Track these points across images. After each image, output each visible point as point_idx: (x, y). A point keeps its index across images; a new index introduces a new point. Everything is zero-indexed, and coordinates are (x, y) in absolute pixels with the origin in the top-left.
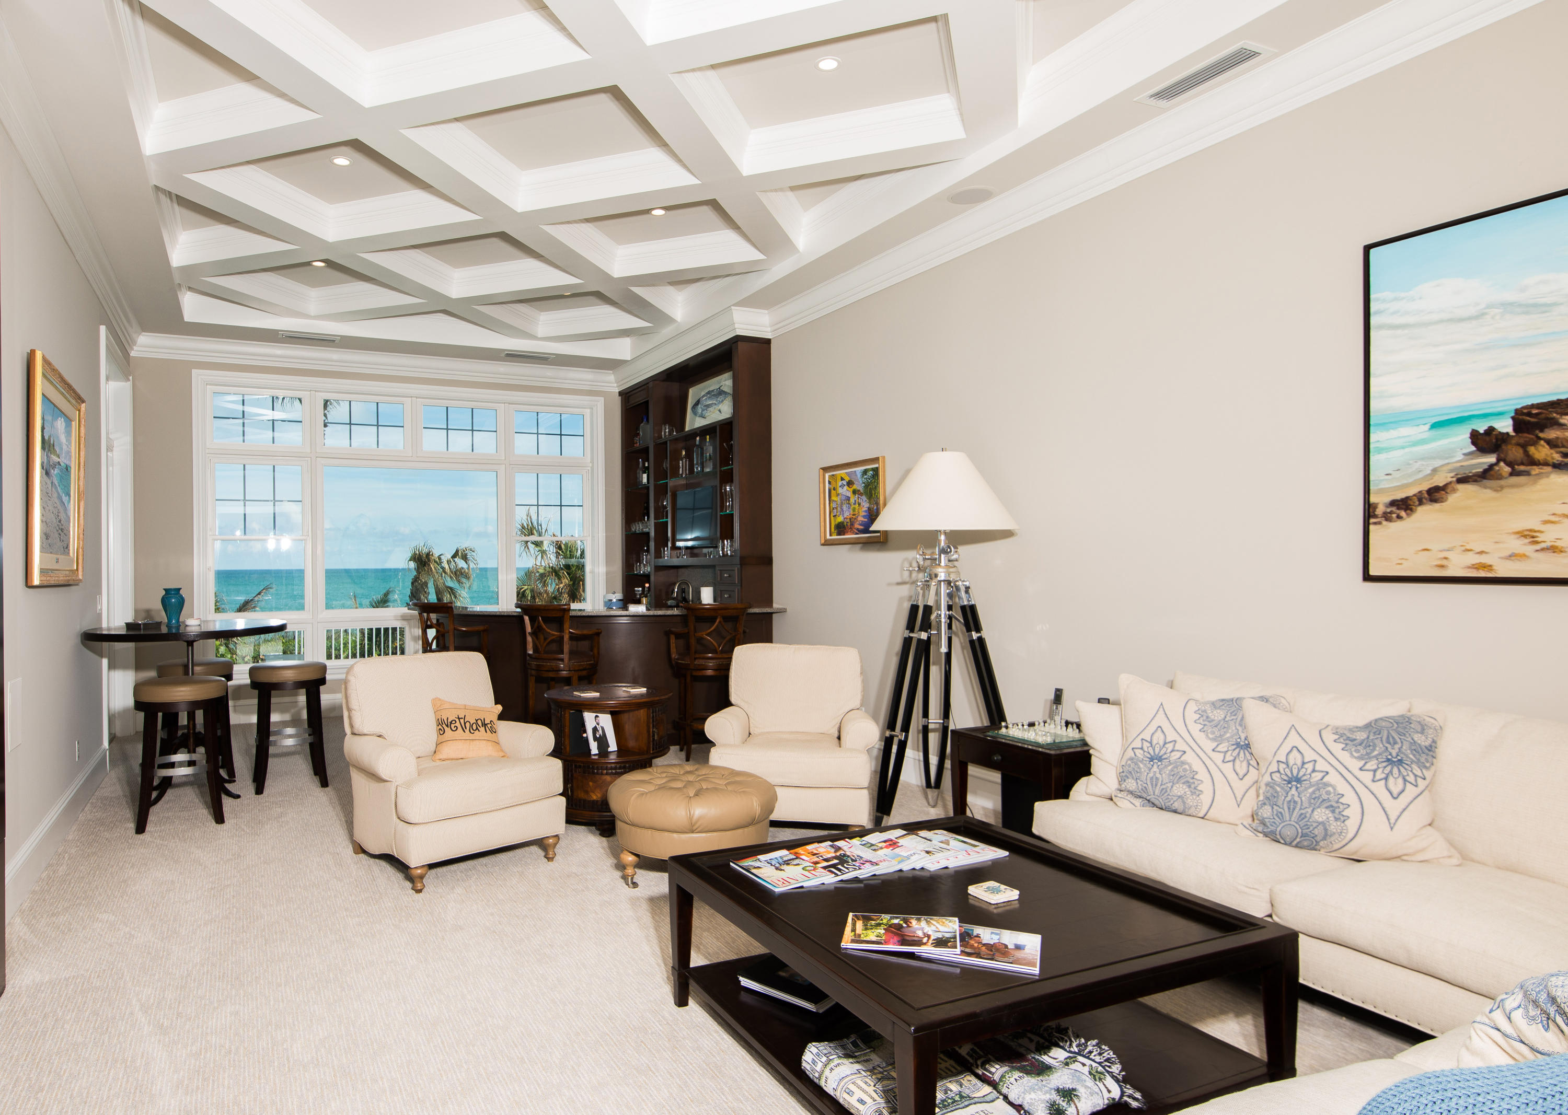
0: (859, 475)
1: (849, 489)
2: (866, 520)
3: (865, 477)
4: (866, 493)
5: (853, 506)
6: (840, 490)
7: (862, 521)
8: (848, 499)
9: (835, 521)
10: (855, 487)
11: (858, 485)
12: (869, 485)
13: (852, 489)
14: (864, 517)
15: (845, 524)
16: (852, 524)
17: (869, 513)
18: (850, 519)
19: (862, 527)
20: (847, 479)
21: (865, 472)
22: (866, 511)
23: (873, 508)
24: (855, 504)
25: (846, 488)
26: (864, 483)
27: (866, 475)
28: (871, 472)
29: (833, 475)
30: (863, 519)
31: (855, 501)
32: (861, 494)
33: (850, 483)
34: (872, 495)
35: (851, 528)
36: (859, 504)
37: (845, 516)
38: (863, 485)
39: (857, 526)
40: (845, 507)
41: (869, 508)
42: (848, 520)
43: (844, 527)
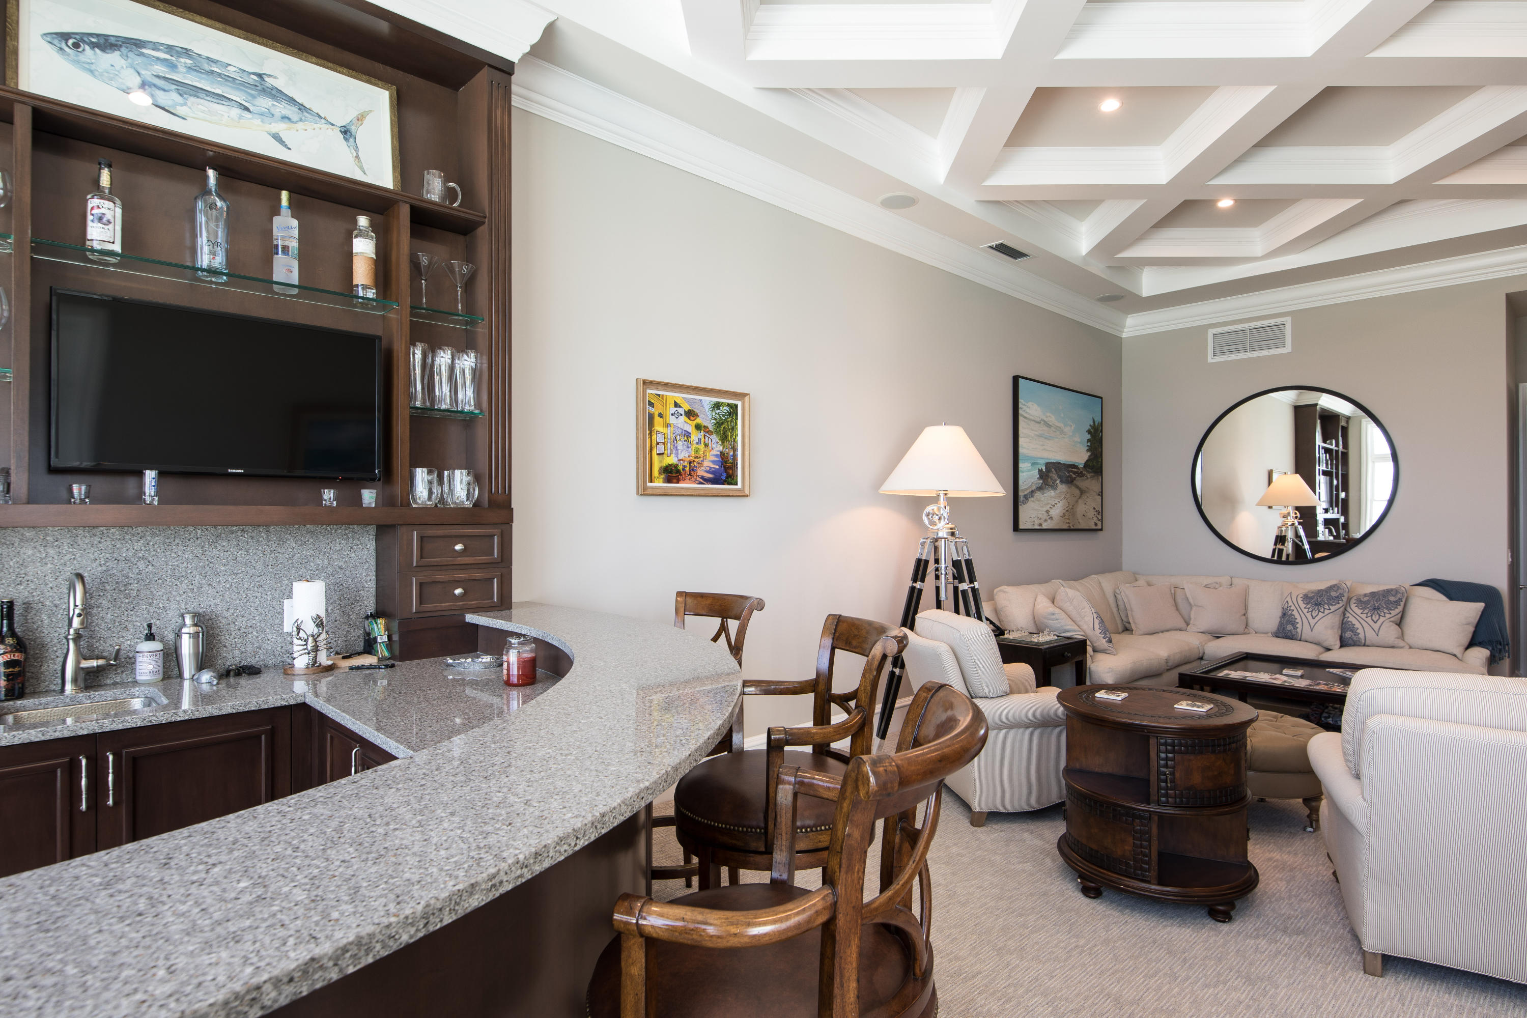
0: (707, 407)
1: (690, 422)
2: (717, 467)
3: (717, 411)
4: (718, 433)
5: (695, 446)
6: (672, 420)
7: (711, 468)
8: (688, 435)
9: (661, 462)
10: (698, 421)
11: (707, 418)
12: (722, 424)
13: (695, 422)
14: (713, 462)
15: (681, 468)
16: (693, 470)
17: (722, 459)
18: (690, 463)
19: (710, 476)
20: (687, 407)
21: (717, 406)
22: (716, 456)
23: (728, 453)
24: (699, 442)
25: (683, 418)
26: (715, 419)
27: (718, 409)
28: (727, 408)
29: (659, 395)
30: (711, 465)
31: (699, 440)
32: (710, 433)
33: (690, 414)
34: (726, 437)
35: (690, 474)
36: (706, 445)
37: (681, 457)
38: (714, 421)
39: (701, 472)
40: (680, 445)
41: (721, 452)
42: (687, 464)
43: (678, 471)
